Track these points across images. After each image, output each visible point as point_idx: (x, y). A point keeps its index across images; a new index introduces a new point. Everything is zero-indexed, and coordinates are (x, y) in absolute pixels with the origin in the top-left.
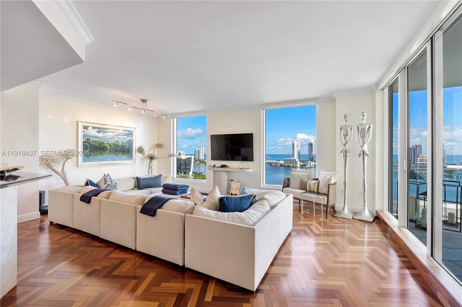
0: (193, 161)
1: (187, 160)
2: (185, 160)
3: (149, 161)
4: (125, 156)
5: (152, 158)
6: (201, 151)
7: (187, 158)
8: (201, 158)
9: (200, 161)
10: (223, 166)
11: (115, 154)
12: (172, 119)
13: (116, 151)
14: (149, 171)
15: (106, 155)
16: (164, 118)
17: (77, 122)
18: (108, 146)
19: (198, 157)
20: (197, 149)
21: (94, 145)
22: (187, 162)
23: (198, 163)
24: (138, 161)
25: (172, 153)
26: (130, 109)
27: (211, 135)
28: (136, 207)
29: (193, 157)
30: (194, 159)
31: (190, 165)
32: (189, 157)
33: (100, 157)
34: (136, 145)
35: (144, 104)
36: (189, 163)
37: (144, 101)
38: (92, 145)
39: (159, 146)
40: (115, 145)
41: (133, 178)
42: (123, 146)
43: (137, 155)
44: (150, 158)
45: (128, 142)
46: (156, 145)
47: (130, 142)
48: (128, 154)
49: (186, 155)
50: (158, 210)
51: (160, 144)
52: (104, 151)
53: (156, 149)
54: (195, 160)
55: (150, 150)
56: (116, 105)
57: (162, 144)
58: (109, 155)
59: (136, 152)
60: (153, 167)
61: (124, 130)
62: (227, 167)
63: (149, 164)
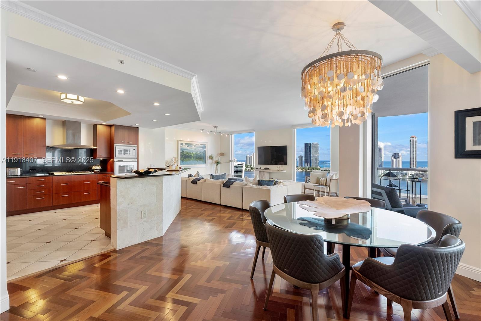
0: (244, 167)
1: (239, 166)
2: (236, 166)
3: (216, 164)
4: (201, 162)
5: (218, 163)
6: (253, 157)
7: (239, 165)
8: (253, 165)
9: (251, 168)
10: (266, 169)
11: (196, 160)
12: (231, 135)
13: (197, 158)
14: (216, 172)
15: (191, 161)
16: (226, 136)
17: (178, 141)
18: (192, 155)
19: (250, 163)
20: (248, 155)
21: (186, 155)
22: (239, 168)
23: (249, 170)
24: (209, 165)
25: (230, 159)
26: (208, 133)
27: (258, 147)
28: (220, 185)
29: (244, 163)
30: (246, 165)
31: (241, 172)
32: (240, 163)
33: (188, 162)
34: (208, 155)
35: (216, 128)
36: (241, 169)
37: (215, 127)
38: (185, 155)
39: (222, 154)
40: (196, 154)
41: (210, 175)
42: (200, 154)
43: (208, 161)
44: (217, 163)
45: (203, 152)
46: (220, 154)
47: (205, 152)
48: (203, 160)
49: (238, 161)
50: (231, 185)
51: (223, 153)
52: (190, 158)
53: (220, 156)
54: (247, 167)
55: (216, 157)
56: (202, 131)
57: (224, 153)
58: (193, 161)
59: (208, 159)
60: (218, 170)
61: (201, 145)
62: (269, 169)
63: (216, 167)
